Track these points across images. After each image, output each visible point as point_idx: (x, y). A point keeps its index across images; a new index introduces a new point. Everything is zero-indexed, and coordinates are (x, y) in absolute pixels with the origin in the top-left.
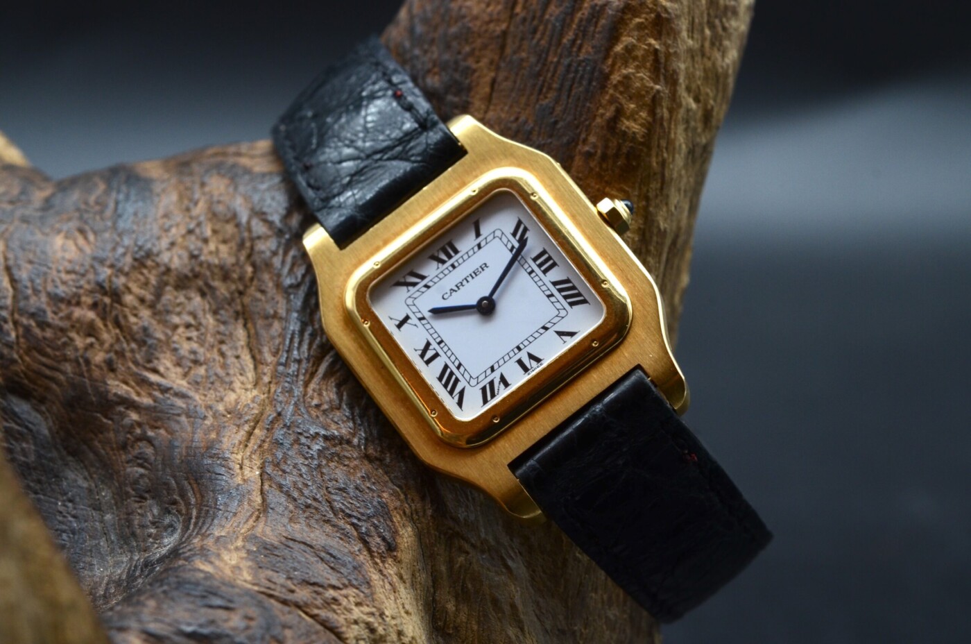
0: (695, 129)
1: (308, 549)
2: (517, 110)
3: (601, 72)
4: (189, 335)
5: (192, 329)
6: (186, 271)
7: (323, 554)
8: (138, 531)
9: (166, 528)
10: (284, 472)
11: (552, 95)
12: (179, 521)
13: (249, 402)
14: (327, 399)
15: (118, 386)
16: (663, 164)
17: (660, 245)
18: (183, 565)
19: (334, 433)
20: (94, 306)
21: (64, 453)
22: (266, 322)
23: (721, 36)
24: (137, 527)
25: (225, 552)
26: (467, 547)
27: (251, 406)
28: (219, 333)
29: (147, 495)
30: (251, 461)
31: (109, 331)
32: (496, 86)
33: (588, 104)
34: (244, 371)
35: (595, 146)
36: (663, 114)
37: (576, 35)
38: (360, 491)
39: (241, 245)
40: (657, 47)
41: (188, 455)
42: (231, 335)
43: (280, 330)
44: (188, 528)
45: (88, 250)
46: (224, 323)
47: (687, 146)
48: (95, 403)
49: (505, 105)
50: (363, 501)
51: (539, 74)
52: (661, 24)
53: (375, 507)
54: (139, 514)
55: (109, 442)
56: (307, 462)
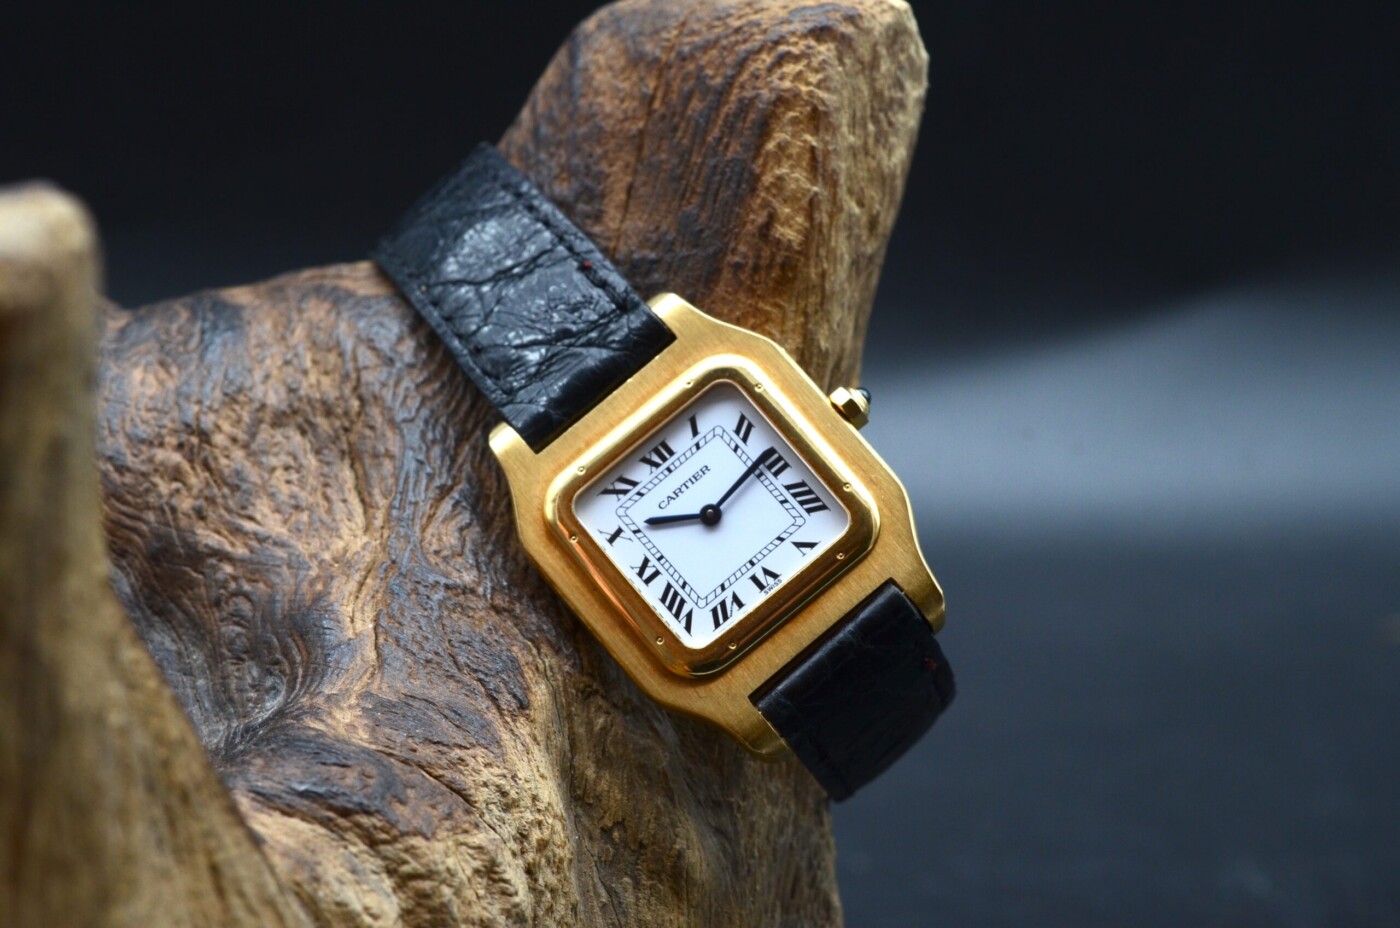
0: (859, 237)
1: (429, 706)
2: (658, 218)
3: (751, 173)
4: (288, 477)
5: (292, 471)
6: (284, 407)
7: (447, 712)
8: (236, 696)
9: (267, 691)
10: (401, 624)
11: (696, 200)
12: (282, 682)
13: (359, 549)
14: (448, 545)
15: (208, 536)
16: (823, 275)
18: (292, 724)
19: (456, 582)
20: (180, 447)
21: (149, 612)
22: (376, 461)
23: (886, 132)
24: (234, 691)
25: (338, 711)
27: (363, 553)
28: (323, 475)
29: (244, 656)
30: (363, 613)
31: (197, 476)
32: (633, 192)
33: (737, 209)
34: (353, 516)
35: (745, 256)
36: (822, 218)
37: (722, 132)
38: (487, 645)
39: (346, 377)
40: (814, 143)
41: (291, 609)
42: (336, 476)
43: (392, 470)
44: (293, 688)
45: (171, 385)
46: (328, 464)
47: (850, 256)
48: (183, 556)
49: (643, 212)
50: (491, 655)
51: (680, 178)
52: (817, 118)
53: (504, 662)
54: (236, 677)
55: (200, 599)
56: (426, 614)
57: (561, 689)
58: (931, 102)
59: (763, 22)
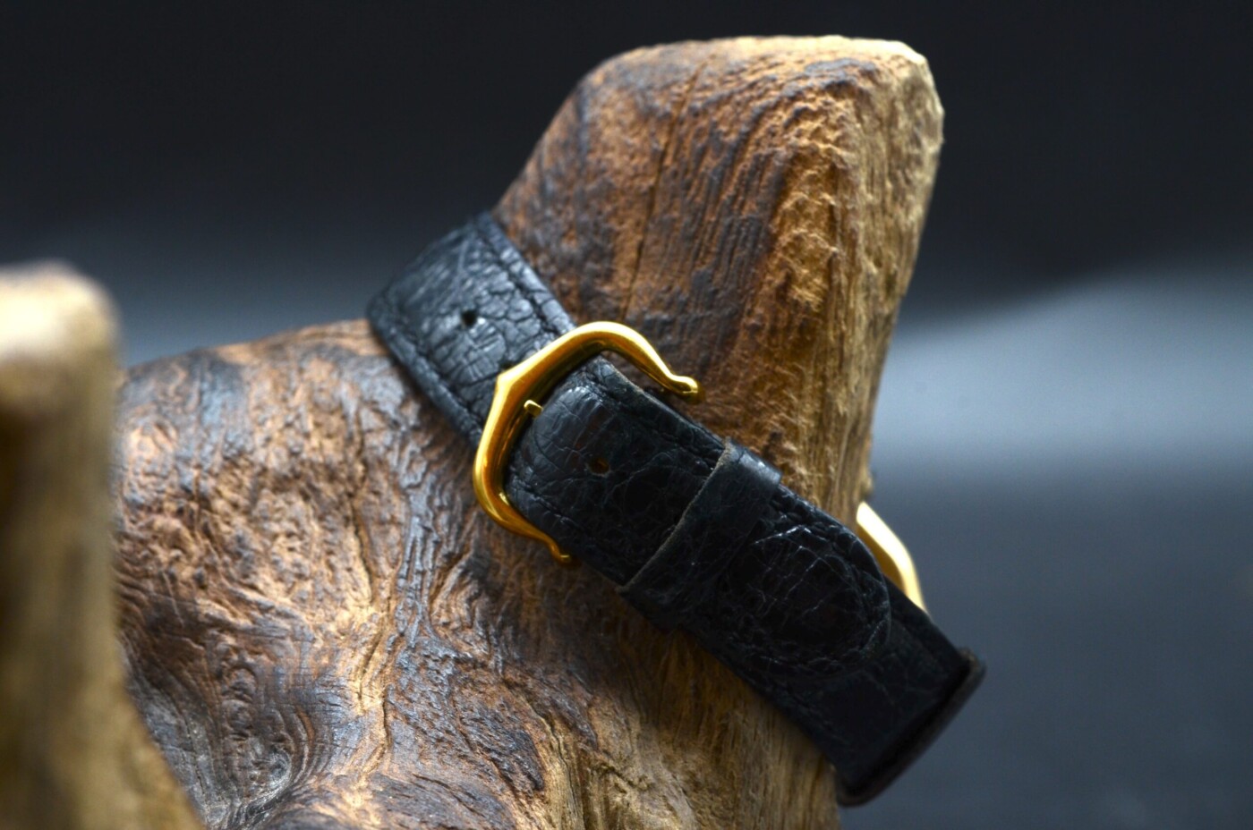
0: (876, 298)
1: (442, 789)
2: (670, 278)
3: (768, 232)
4: (291, 545)
5: (295, 538)
6: (285, 471)
7: (460, 795)
8: (239, 774)
9: (272, 769)
10: (410, 700)
11: (710, 260)
12: (287, 760)
13: (365, 621)
14: (456, 616)
15: (209, 605)
16: (841, 338)
17: (839, 431)
18: (300, 809)
19: (466, 655)
20: (179, 513)
21: (147, 685)
22: (382, 528)
23: (904, 190)
24: (237, 769)
25: (348, 794)
26: (623, 784)
27: (369, 626)
28: (326, 542)
29: (248, 732)
30: (371, 689)
31: (197, 542)
32: (644, 251)
33: (753, 270)
34: (358, 586)
35: (762, 318)
36: (840, 280)
37: (738, 191)
38: (499, 722)
39: (349, 440)
40: (833, 203)
41: (296, 684)
42: (340, 544)
43: (399, 538)
44: (300, 768)
45: (169, 448)
46: (332, 530)
47: (867, 315)
48: (184, 626)
49: (655, 272)
50: (504, 733)
51: (694, 237)
52: (836, 177)
53: (517, 741)
54: (239, 754)
55: (201, 670)
56: (436, 690)
57: (576, 767)
58: (946, 158)
59: (778, 77)
